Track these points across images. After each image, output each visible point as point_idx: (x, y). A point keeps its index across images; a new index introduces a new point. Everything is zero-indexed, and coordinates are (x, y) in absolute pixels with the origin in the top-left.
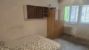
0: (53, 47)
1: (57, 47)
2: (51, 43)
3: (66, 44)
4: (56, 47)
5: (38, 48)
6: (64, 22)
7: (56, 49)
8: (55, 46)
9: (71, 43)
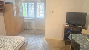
0: (18, 41)
2: (15, 38)
4: (21, 40)
6: (24, 18)
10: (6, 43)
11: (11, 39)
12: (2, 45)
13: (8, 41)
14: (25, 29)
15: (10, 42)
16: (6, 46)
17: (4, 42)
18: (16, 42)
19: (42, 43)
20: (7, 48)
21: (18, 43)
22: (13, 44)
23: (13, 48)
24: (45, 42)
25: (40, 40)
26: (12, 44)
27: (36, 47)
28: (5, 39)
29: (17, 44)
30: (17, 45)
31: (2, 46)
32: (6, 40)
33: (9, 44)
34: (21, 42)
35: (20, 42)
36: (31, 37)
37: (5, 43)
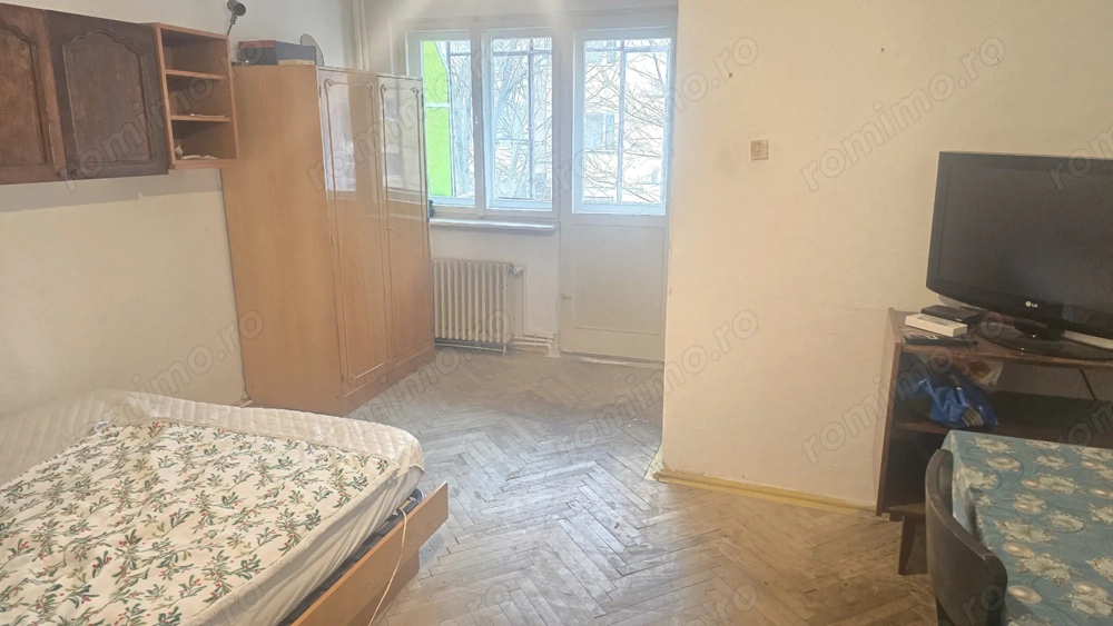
0: (347, 468)
1: (382, 465)
2: (318, 439)
3: (471, 436)
4: (372, 465)
5: (163, 517)
6: (433, 214)
7: (381, 479)
8: (363, 460)
9: (513, 414)
10: (228, 476)
11: (279, 445)
12: (190, 494)
13: (245, 463)
14: (442, 343)
15: (264, 469)
16: (226, 512)
17: (210, 470)
18: (324, 478)
19: (617, 515)
20: (231, 530)
21: (341, 486)
22: (296, 498)
23: (284, 538)
24: (654, 510)
25: (602, 477)
26: (284, 495)
27: (535, 551)
28: (218, 442)
29: (336, 496)
30: (329, 511)
31: (185, 507)
32: (227, 446)
33: (249, 494)
34: (376, 479)
35: (361, 483)
36: (497, 434)
37: (214, 481)
